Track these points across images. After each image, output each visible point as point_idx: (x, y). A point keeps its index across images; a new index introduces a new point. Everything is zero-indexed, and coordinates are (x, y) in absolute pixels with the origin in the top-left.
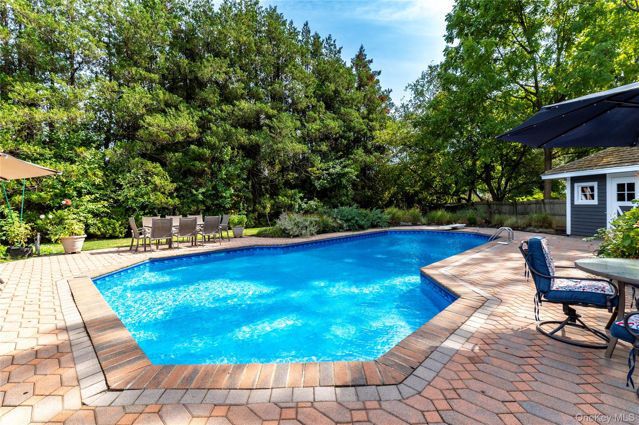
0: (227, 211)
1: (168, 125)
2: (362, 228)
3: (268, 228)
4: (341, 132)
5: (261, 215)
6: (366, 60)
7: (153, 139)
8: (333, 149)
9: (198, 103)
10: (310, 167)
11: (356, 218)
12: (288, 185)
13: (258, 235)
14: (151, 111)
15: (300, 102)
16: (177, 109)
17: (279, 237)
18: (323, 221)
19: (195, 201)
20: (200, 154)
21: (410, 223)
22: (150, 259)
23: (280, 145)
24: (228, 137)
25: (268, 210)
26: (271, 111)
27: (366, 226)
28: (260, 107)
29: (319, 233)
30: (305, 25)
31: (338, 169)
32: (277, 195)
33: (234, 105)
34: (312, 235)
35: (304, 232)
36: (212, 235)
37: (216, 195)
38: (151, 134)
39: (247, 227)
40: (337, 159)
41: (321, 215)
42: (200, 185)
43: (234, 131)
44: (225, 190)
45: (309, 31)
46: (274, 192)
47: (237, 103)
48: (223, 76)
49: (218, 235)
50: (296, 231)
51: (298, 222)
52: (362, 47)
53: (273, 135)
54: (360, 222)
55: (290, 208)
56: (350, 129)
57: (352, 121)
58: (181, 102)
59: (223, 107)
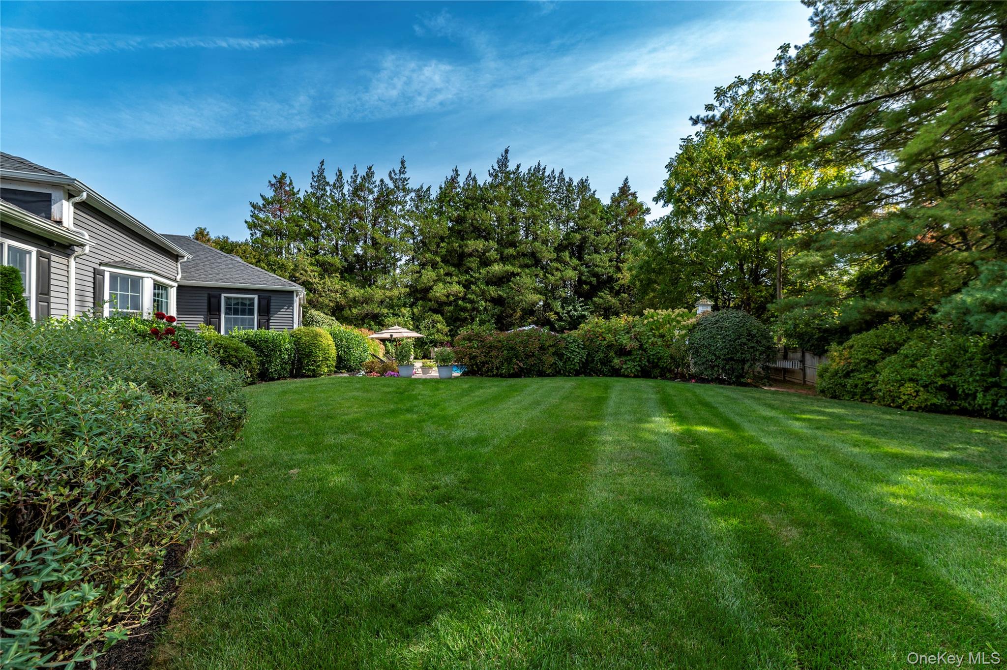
1: (445, 291)
7: (437, 300)
9: (464, 269)
14: (436, 282)
16: (451, 278)
20: (465, 307)
24: (483, 294)
33: (489, 268)
38: (435, 297)
43: (487, 288)
47: (491, 266)
52: (626, 179)
59: (481, 271)
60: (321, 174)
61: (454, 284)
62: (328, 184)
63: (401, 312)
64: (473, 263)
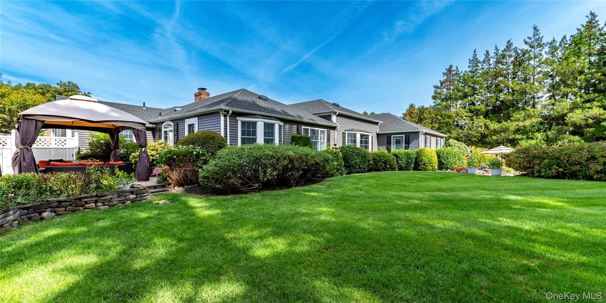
60: (475, 57)
61: (594, 108)
62: (479, 62)
63: (534, 136)
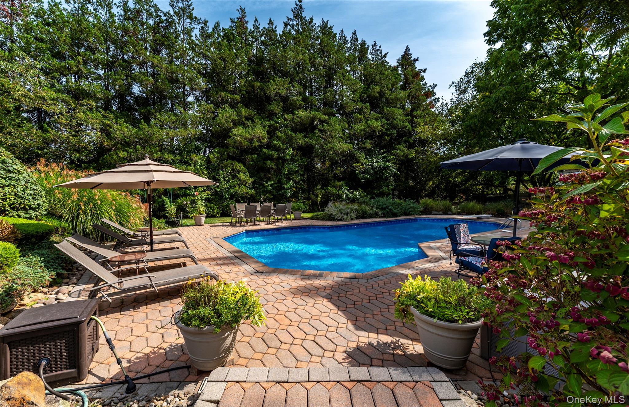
0: (288, 200)
1: (247, 135)
2: (395, 215)
3: (319, 213)
4: (384, 130)
5: (315, 203)
6: (412, 59)
7: (238, 146)
8: (376, 145)
9: (267, 114)
10: (355, 163)
11: (390, 207)
12: (336, 178)
13: (312, 218)
14: (236, 124)
15: (348, 107)
16: (253, 121)
17: (327, 220)
18: (362, 209)
19: (266, 192)
20: (270, 155)
21: (441, 213)
22: (246, 230)
23: (330, 145)
24: (289, 141)
25: (319, 199)
26: (324, 117)
27: (399, 214)
28: (314, 115)
29: (358, 218)
30: (353, 34)
31: (381, 163)
32: (327, 186)
33: (294, 114)
34: (352, 219)
35: (345, 217)
36: (280, 217)
37: (279, 186)
38: (236, 142)
39: (303, 212)
40: (380, 154)
41: (360, 204)
42: (269, 179)
43: (294, 135)
44: (287, 183)
45: (357, 40)
46: (325, 183)
47: (296, 112)
48: (285, 91)
49: (284, 217)
50: (339, 216)
51: (342, 209)
52: (407, 48)
53: (324, 137)
54: (393, 210)
55: (338, 197)
56: (393, 127)
57: (395, 120)
58: (255, 115)
59: (286, 116)
64: (276, 108)
